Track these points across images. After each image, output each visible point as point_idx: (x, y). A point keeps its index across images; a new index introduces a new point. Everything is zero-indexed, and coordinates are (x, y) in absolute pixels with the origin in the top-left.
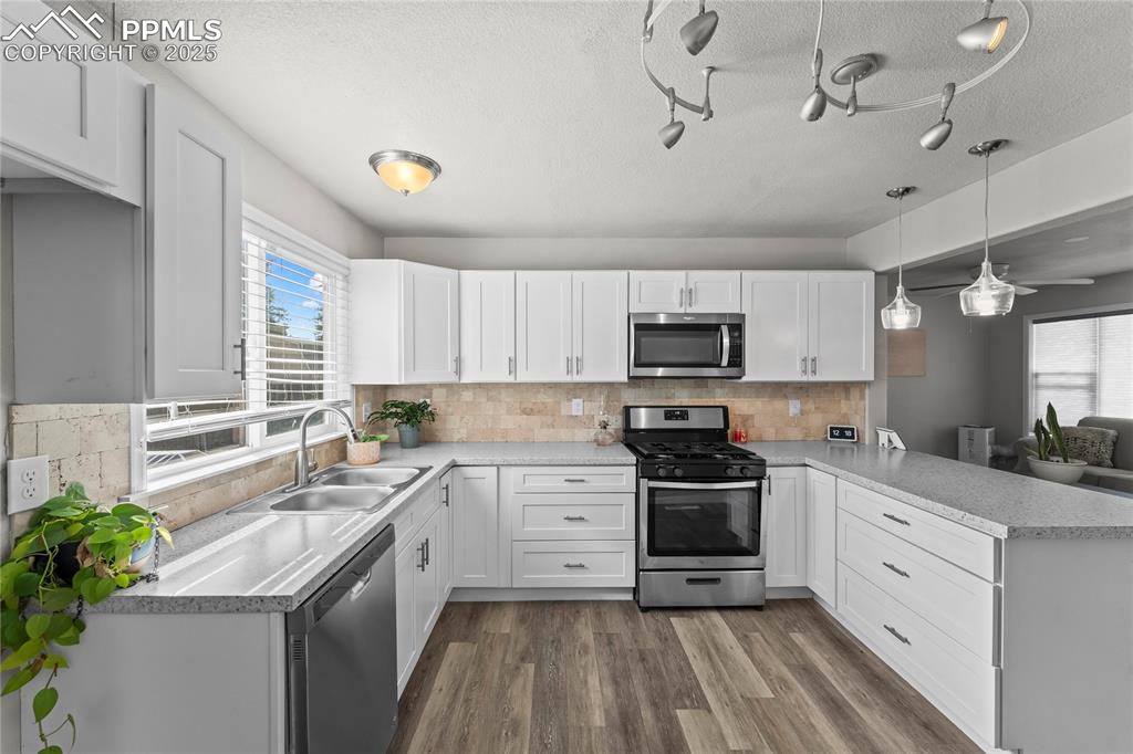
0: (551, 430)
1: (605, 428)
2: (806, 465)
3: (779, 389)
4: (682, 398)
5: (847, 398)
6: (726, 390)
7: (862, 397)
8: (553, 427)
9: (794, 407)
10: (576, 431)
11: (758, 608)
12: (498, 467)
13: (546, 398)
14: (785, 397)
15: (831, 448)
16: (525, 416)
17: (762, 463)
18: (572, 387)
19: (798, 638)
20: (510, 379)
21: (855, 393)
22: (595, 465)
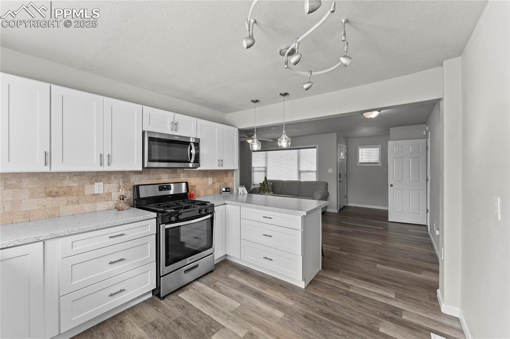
0: (77, 206)
1: (123, 199)
2: (225, 204)
3: (207, 173)
4: (165, 178)
5: (227, 176)
6: (185, 174)
7: (233, 175)
8: (78, 204)
9: (210, 181)
10: (97, 204)
11: (211, 271)
12: (44, 241)
13: (74, 184)
14: (207, 177)
15: (223, 196)
16: (51, 198)
17: (213, 206)
18: (94, 174)
19: (232, 276)
20: (46, 169)
21: (230, 174)
22: (131, 223)
